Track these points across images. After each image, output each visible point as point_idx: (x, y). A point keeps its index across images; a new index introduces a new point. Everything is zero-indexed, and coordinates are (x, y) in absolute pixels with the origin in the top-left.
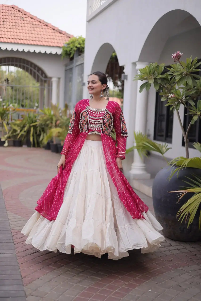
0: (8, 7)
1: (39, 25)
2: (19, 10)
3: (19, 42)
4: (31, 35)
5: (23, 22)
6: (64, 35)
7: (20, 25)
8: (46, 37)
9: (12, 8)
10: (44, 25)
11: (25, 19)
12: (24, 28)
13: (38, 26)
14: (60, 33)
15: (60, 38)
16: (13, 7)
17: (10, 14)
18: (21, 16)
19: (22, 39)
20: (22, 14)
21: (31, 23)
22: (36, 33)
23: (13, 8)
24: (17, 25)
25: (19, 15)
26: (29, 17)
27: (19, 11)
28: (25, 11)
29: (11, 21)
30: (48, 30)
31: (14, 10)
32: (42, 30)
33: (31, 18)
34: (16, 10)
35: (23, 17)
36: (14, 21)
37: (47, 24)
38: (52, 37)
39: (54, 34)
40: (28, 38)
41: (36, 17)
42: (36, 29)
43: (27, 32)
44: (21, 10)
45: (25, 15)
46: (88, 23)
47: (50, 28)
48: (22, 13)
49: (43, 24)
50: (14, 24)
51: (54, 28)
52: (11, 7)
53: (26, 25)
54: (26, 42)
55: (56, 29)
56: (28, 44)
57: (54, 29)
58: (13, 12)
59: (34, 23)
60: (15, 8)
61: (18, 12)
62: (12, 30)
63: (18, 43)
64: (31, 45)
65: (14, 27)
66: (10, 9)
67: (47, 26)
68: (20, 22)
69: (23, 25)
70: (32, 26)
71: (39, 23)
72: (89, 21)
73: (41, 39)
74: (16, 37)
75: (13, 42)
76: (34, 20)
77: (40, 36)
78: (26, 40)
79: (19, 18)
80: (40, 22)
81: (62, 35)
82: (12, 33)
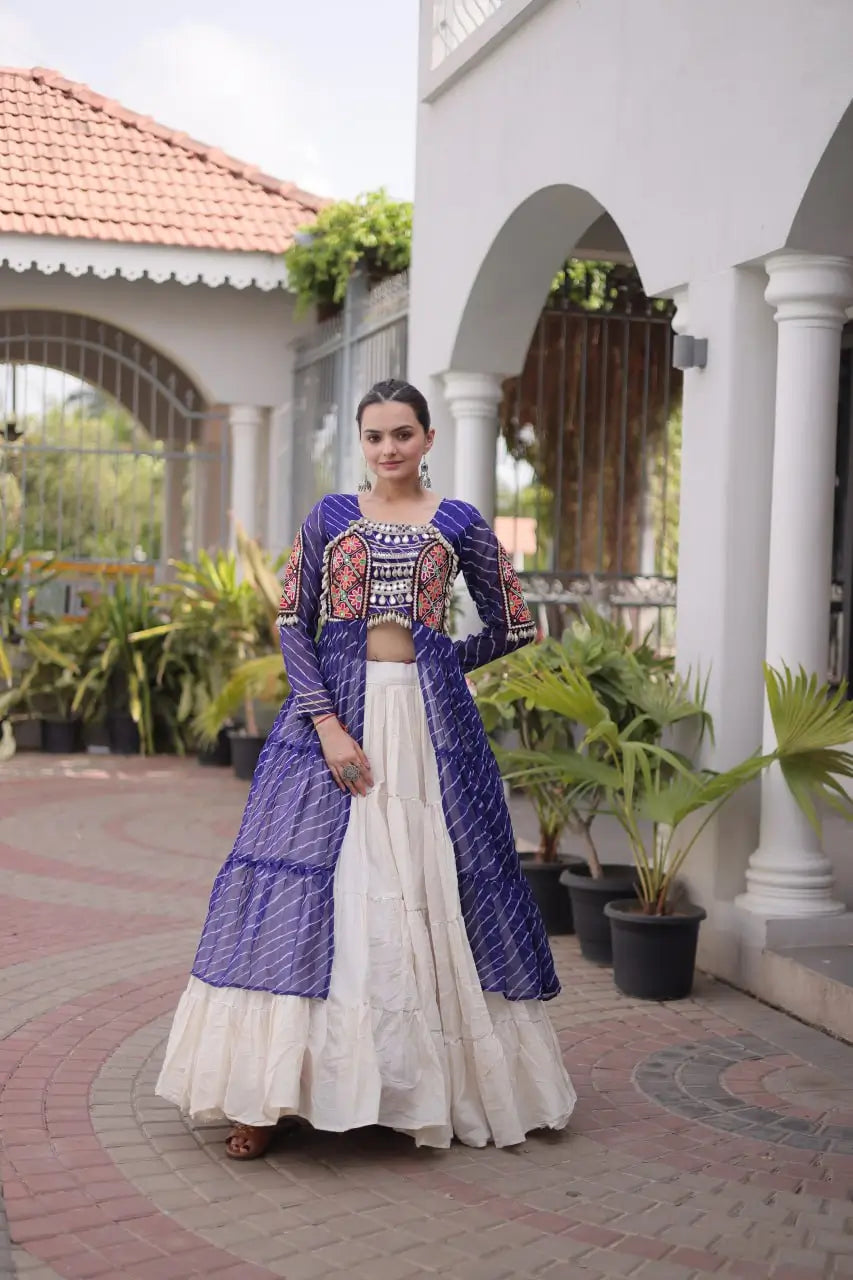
0: (15, 75)
1: (162, 155)
2: (63, 91)
3: (72, 229)
4: (126, 200)
5: (88, 142)
6: (286, 199)
7: (72, 153)
8: (201, 208)
9: (33, 83)
10: (189, 158)
11: (95, 128)
12: (90, 169)
13: (162, 162)
14: (268, 191)
15: (272, 213)
16: (37, 76)
17: (21, 108)
18: (78, 114)
19: (85, 216)
20: (81, 107)
21: (126, 145)
22: (152, 189)
23: (36, 80)
24: (58, 153)
25: (66, 113)
26: (117, 122)
27: (67, 94)
28: (94, 95)
29: (30, 136)
30: (206, 180)
31: (44, 88)
32: (178, 176)
33: (126, 125)
34: (52, 88)
35: (85, 122)
36: (43, 138)
37: (201, 151)
38: (231, 211)
39: (237, 196)
40: (113, 214)
41: (150, 121)
42: (149, 174)
43: (108, 185)
44: (76, 91)
45: (95, 110)
46: (426, 106)
47: (219, 167)
48: (80, 102)
49: (185, 150)
50: (43, 150)
51: (235, 169)
52: (27, 79)
53: (102, 156)
54: (104, 232)
55: (247, 174)
56: (113, 242)
57: (236, 175)
58: (38, 100)
59: (140, 146)
60: (48, 81)
61: (61, 99)
62: (33, 178)
63: (63, 237)
64: (129, 243)
65: (45, 164)
66: (22, 85)
67: (202, 158)
68: (72, 140)
69: (87, 155)
70: (133, 159)
71: (165, 148)
72: (433, 99)
73: (176, 220)
74: (55, 210)
75: (39, 230)
76: (140, 132)
77: (169, 204)
78: (101, 221)
79: (66, 126)
80: (169, 143)
81: (278, 200)
82: (34, 191)
